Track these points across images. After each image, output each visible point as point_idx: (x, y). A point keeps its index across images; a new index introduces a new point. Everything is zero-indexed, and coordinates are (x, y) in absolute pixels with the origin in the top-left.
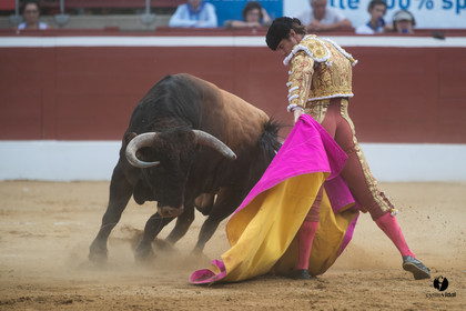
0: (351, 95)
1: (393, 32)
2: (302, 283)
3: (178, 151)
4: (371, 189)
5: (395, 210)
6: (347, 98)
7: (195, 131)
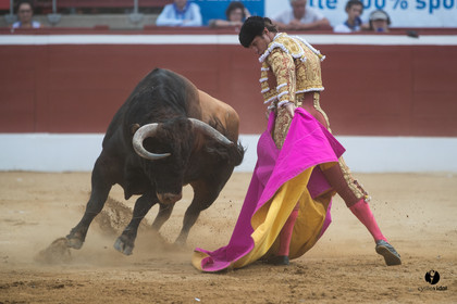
0: (323, 89)
1: (369, 30)
2: (282, 268)
3: (180, 141)
4: (346, 177)
5: (369, 197)
6: (318, 92)
7: (192, 120)
